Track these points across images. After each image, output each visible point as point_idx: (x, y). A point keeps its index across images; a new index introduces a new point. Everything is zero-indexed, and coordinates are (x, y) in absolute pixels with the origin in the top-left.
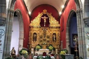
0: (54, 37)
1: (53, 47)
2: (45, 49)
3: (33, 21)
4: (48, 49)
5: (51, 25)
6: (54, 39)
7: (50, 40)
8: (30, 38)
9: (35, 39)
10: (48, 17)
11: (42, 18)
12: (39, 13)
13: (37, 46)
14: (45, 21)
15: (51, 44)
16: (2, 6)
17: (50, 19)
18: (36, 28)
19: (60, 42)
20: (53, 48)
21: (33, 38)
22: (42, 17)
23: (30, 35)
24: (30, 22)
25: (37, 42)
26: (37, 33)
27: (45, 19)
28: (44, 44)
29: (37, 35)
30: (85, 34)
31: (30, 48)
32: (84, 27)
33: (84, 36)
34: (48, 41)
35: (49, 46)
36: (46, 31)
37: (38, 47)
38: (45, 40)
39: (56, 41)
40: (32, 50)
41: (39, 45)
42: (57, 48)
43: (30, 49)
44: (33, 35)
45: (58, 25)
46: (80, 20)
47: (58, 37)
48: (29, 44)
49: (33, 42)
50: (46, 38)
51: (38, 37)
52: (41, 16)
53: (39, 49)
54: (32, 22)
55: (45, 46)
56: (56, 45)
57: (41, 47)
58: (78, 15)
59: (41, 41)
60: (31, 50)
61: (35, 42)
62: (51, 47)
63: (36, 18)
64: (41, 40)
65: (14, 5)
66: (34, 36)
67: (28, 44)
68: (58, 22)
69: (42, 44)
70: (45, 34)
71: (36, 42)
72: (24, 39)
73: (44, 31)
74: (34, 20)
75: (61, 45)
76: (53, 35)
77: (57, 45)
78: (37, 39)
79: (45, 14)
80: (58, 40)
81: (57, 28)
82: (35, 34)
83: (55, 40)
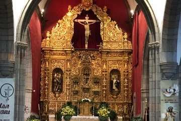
0: (115, 81)
1: (109, 110)
2: (88, 115)
3: (50, 33)
4: (96, 115)
5: (105, 46)
6: (114, 87)
7: (103, 90)
8: (45, 85)
9: (58, 86)
10: (97, 19)
11: (79, 21)
12: (70, 7)
13: (64, 106)
14: (87, 32)
15: (105, 103)
16: (8, 40)
17: (101, 26)
18: (62, 55)
19: (132, 97)
20: (109, 112)
21: (53, 82)
22: (77, 18)
23: (42, 74)
24: (44, 37)
25: (65, 97)
26: (63, 70)
27: (87, 27)
28: (85, 101)
29: (65, 76)
30: (161, 93)
31: (46, 114)
32: (160, 79)
33: (159, 97)
34: (96, 93)
35: (100, 107)
36: (90, 62)
37: (68, 110)
38: (86, 90)
39: (119, 92)
40: (52, 118)
41: (69, 104)
42: (123, 114)
43: (44, 114)
44: (53, 75)
45: (126, 44)
46: (154, 65)
47: (124, 82)
48: (42, 102)
49: (51, 94)
50: (90, 83)
51: (67, 81)
52: (76, 16)
53: (72, 115)
54: (48, 34)
55: (87, 108)
56: (118, 104)
57: (76, 109)
58: (152, 54)
59: (76, 93)
60: (48, 117)
61: (59, 96)
62: (105, 110)
63: (59, 21)
64: (76, 89)
65: (26, 33)
66: (54, 79)
67: (40, 102)
68: (126, 36)
69: (80, 102)
70: (86, 71)
71: (62, 94)
72: (33, 92)
73: (84, 62)
74: (55, 29)
75: (132, 104)
76: (111, 76)
77: (123, 104)
78: (65, 87)
79: (87, 10)
80: (124, 91)
81: (122, 53)
82: (58, 70)
83: (116, 90)
